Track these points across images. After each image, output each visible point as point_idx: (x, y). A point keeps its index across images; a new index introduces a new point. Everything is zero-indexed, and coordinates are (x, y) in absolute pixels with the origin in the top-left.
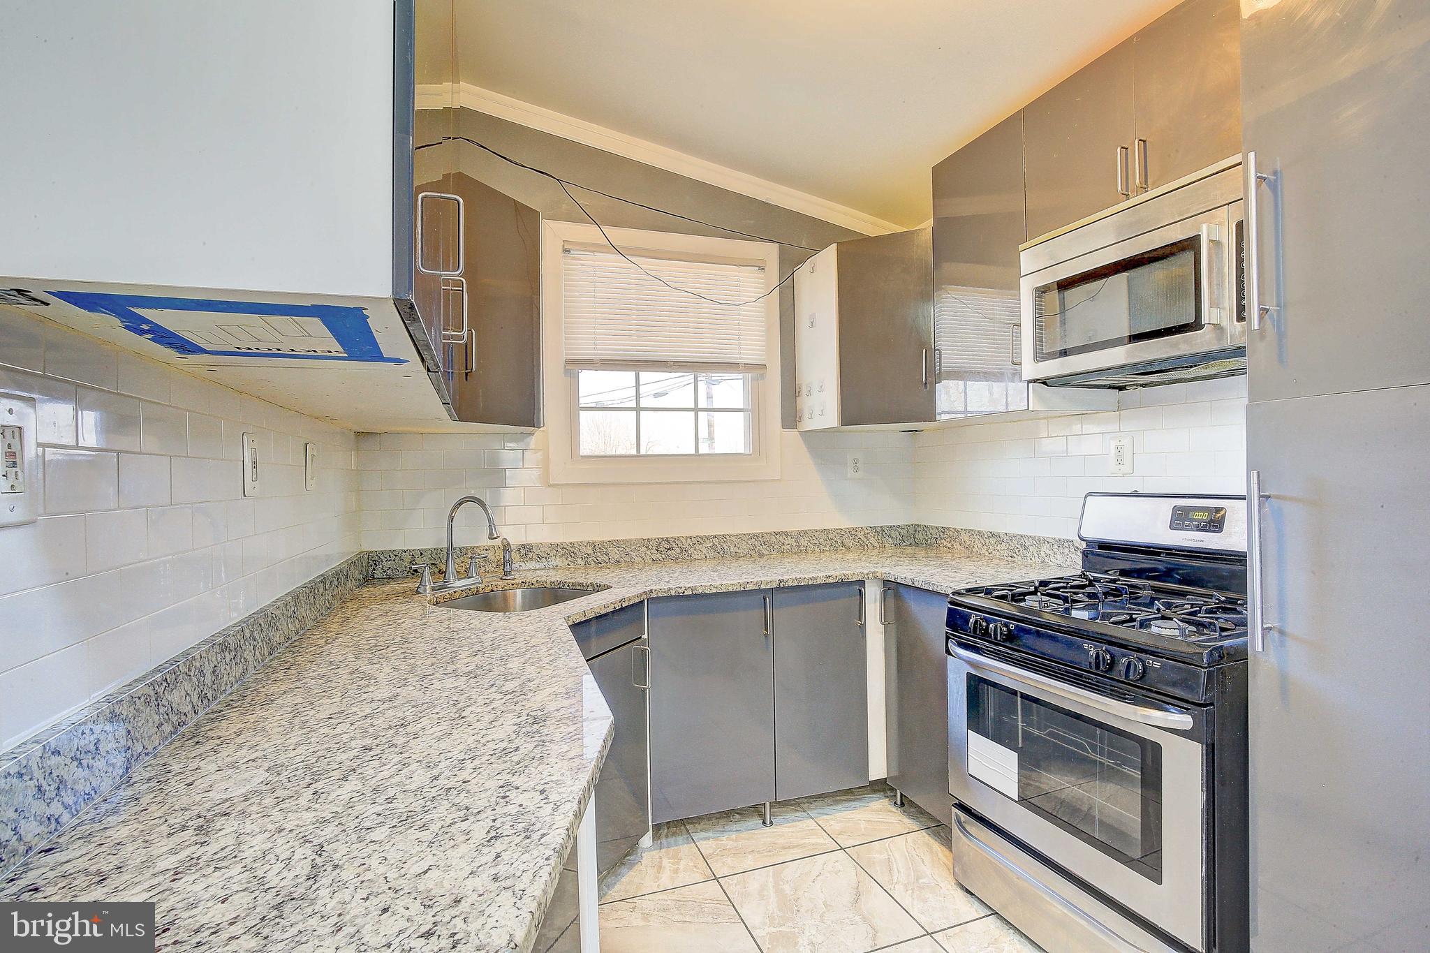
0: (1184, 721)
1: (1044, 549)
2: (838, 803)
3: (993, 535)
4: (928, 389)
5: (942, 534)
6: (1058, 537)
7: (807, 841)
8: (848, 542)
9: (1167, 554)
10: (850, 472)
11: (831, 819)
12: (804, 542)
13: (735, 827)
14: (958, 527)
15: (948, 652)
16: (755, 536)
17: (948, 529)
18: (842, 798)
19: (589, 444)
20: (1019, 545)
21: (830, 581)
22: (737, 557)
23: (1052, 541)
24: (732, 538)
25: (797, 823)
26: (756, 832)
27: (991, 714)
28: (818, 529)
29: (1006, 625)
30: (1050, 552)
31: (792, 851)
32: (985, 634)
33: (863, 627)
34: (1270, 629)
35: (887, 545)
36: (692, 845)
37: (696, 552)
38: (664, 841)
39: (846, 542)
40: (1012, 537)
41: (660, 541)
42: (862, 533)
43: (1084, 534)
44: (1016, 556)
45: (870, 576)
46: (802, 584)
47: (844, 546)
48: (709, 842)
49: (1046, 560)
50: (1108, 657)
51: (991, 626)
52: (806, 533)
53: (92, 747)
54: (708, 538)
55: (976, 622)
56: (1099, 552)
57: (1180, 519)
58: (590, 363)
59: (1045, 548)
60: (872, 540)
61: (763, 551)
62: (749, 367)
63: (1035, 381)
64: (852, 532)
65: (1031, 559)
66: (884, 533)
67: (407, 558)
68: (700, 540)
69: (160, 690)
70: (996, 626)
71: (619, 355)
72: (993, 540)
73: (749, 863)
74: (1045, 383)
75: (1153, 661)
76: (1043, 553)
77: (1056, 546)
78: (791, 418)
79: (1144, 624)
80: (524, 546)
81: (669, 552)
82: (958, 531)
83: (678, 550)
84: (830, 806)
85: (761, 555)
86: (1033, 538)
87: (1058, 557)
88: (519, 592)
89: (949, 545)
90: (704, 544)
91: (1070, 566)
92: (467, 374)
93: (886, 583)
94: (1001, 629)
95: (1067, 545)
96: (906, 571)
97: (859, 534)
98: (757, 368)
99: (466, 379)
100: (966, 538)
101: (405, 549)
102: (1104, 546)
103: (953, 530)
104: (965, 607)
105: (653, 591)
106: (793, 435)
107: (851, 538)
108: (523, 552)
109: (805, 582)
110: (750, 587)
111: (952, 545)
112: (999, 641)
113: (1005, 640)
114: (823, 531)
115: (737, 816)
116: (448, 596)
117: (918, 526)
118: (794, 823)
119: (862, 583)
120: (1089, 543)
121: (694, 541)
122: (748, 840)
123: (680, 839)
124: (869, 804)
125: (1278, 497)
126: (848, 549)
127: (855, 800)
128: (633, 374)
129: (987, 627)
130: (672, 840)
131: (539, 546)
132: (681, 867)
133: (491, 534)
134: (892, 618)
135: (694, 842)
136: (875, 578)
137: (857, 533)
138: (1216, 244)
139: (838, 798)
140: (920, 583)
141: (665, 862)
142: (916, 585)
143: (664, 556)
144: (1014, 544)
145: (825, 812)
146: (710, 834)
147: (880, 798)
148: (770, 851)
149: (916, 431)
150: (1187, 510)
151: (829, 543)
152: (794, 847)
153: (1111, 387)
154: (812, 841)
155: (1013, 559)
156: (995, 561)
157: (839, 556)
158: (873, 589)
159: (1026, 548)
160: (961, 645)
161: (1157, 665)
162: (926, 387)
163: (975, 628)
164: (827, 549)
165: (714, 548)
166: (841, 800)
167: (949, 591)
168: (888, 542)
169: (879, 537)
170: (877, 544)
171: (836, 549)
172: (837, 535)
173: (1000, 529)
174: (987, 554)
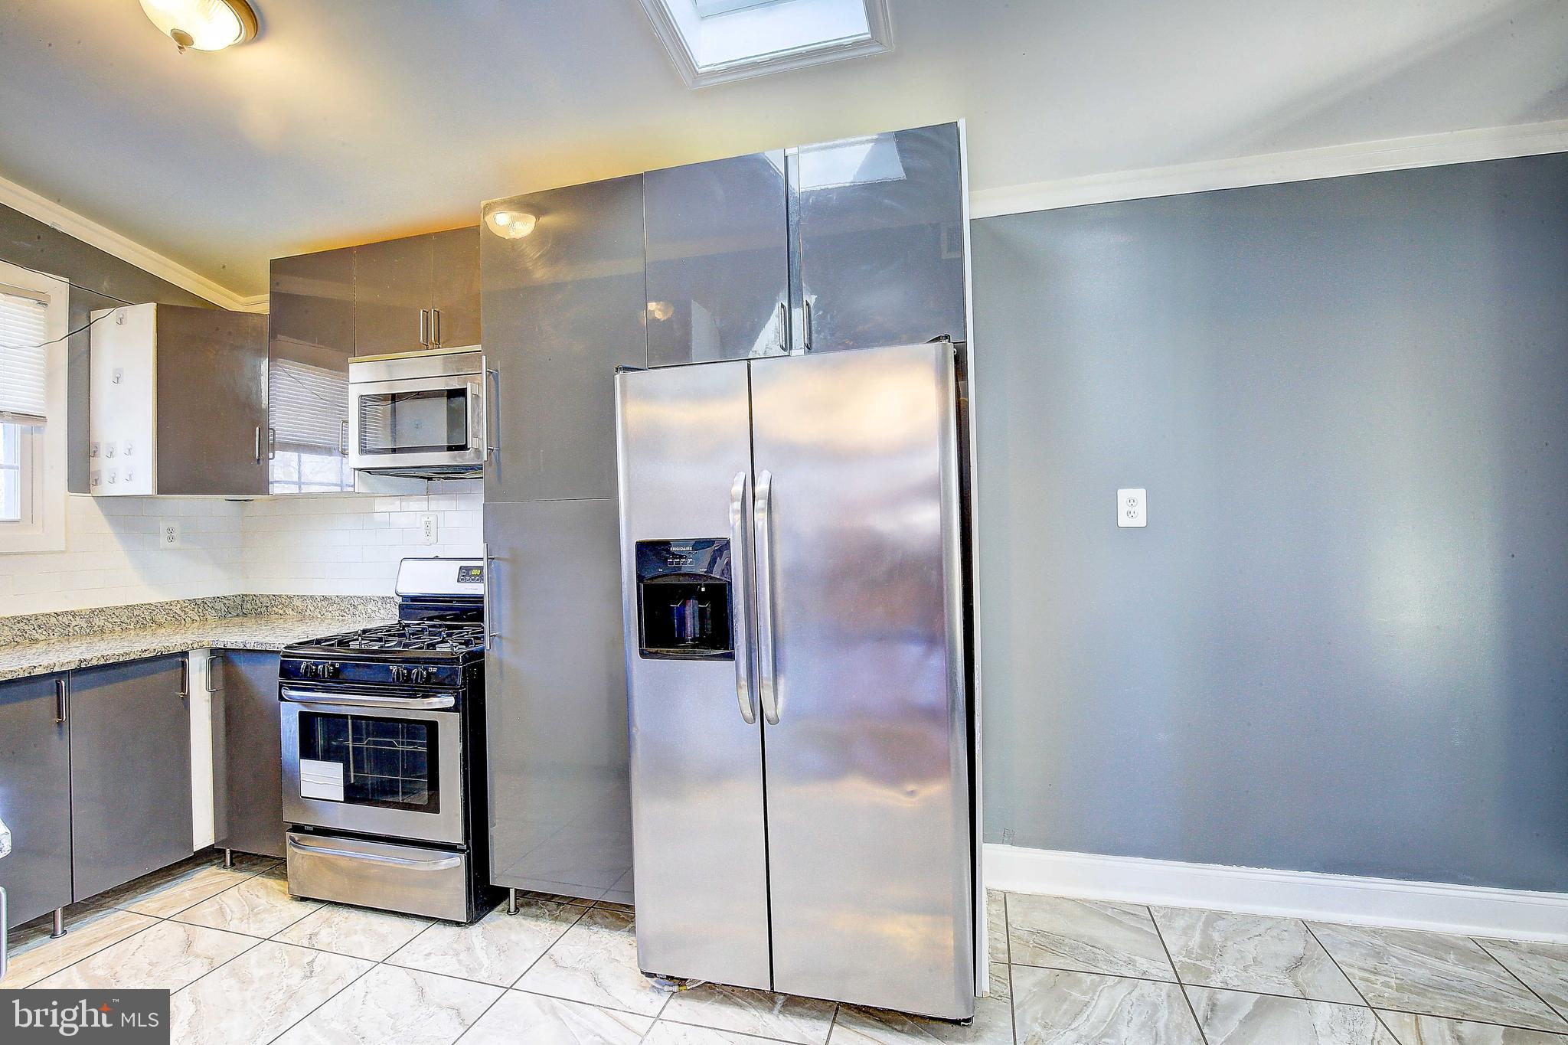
0: (449, 701)
3: (325, 598)
4: (261, 465)
5: (273, 602)
6: (381, 595)
8: (160, 618)
9: (457, 601)
10: (163, 541)
11: (148, 902)
12: (98, 622)
14: (290, 594)
15: (281, 698)
17: (280, 596)
20: (350, 604)
21: (146, 655)
23: (377, 599)
25: (101, 921)
26: (44, 946)
27: (321, 742)
28: (119, 605)
29: (333, 665)
30: (376, 609)
31: (98, 943)
32: (315, 676)
33: (186, 699)
34: (495, 636)
35: (209, 617)
39: (157, 617)
40: (342, 599)
42: (179, 606)
43: (399, 591)
44: (346, 615)
45: (195, 646)
46: (111, 661)
49: (371, 614)
50: (405, 671)
51: (319, 667)
52: (102, 610)
55: (307, 666)
56: (412, 605)
57: (465, 574)
59: (371, 606)
60: (191, 613)
62: (18, 416)
63: (361, 470)
64: (165, 607)
66: (205, 606)
70: (324, 666)
72: (325, 603)
74: (369, 472)
75: (433, 667)
76: (369, 611)
77: (380, 603)
78: (81, 480)
79: (433, 646)
82: (290, 598)
86: (361, 598)
87: (382, 611)
89: (281, 612)
91: (389, 617)
93: (213, 651)
94: (328, 668)
95: (388, 601)
96: (234, 637)
97: (174, 608)
100: (299, 603)
102: (414, 599)
103: (285, 597)
104: (297, 657)
106: (84, 499)
107: (163, 613)
109: (115, 659)
110: (37, 671)
111: (284, 611)
112: (327, 678)
113: (331, 677)
114: (127, 607)
117: (246, 595)
119: (185, 654)
120: (405, 598)
124: (193, 877)
125: (498, 559)
126: (160, 625)
129: (317, 669)
134: (220, 685)
136: (201, 648)
137: (171, 607)
138: (476, 397)
140: (252, 645)
142: (249, 647)
144: (343, 605)
145: (138, 900)
147: (206, 868)
149: (245, 501)
150: (468, 569)
151: (134, 619)
153: (421, 477)
154: (125, 926)
155: (344, 618)
156: (327, 622)
157: (149, 631)
158: (198, 658)
159: (355, 606)
160: (291, 689)
161: (435, 670)
162: (259, 463)
163: (306, 672)
164: (132, 627)
166: (156, 885)
167: (282, 648)
168: (211, 614)
169: (200, 610)
170: (197, 618)
171: (144, 627)
172: (145, 611)
173: (330, 591)
174: (320, 616)
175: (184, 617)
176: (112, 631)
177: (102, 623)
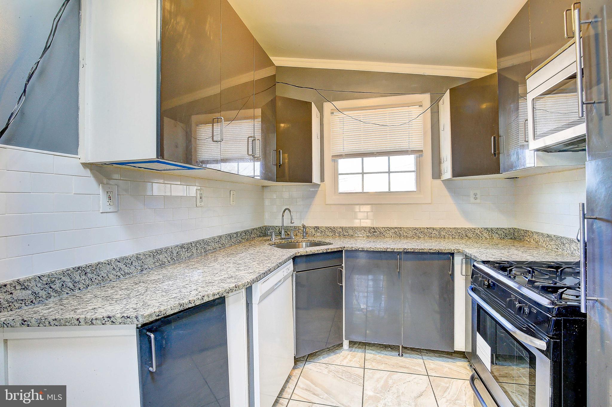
1: (573, 246)
2: (441, 357)
3: (548, 236)
4: (496, 157)
5: (525, 234)
7: (413, 367)
10: (472, 200)
11: (432, 363)
12: (443, 233)
13: (386, 352)
14: (533, 230)
16: (416, 229)
17: (528, 231)
18: (444, 355)
19: (342, 188)
20: (561, 242)
21: (432, 251)
22: (407, 237)
24: (405, 229)
25: (414, 359)
26: (393, 357)
28: (451, 227)
31: (404, 369)
33: (452, 275)
35: (495, 238)
36: (363, 354)
37: (387, 234)
38: (354, 349)
39: (469, 235)
40: (557, 238)
41: (370, 228)
42: (479, 230)
44: (559, 249)
46: (416, 251)
47: (467, 236)
48: (371, 355)
49: (574, 252)
52: (444, 229)
53: (130, 263)
54: (393, 228)
58: (341, 156)
60: (485, 235)
61: (421, 236)
62: (413, 152)
64: (473, 230)
65: (566, 251)
66: (493, 232)
67: (278, 229)
68: (389, 229)
69: (155, 254)
71: (353, 152)
72: (548, 239)
73: (382, 367)
76: (572, 248)
78: (437, 174)
80: (316, 227)
81: (374, 233)
82: (532, 233)
83: (378, 233)
84: (436, 357)
85: (419, 237)
86: (567, 239)
88: (304, 243)
90: (391, 231)
92: (280, 165)
97: (476, 231)
98: (418, 153)
99: (280, 167)
100: (536, 237)
101: (277, 226)
103: (530, 232)
105: (345, 247)
106: (438, 182)
107: (471, 233)
108: (316, 229)
110: (389, 250)
111: (530, 240)
114: (455, 228)
115: (390, 349)
116: (279, 242)
117: (516, 229)
118: (413, 359)
119: (452, 254)
121: (386, 229)
122: (387, 359)
123: (360, 350)
124: (457, 362)
126: (470, 238)
127: (451, 358)
128: (361, 159)
130: (357, 350)
131: (321, 227)
132: (353, 360)
133: (291, 221)
134: (469, 273)
135: (365, 353)
136: (458, 252)
139: (443, 355)
141: (349, 357)
143: (372, 235)
145: (431, 359)
146: (373, 352)
147: (465, 361)
148: (393, 366)
149: (516, 178)
151: (458, 234)
152: (406, 368)
154: (416, 368)
155: (558, 251)
157: (464, 241)
158: (460, 258)
159: (564, 245)
162: (495, 156)
164: (457, 237)
165: (395, 233)
166: (444, 356)
168: (495, 236)
169: (490, 234)
170: (488, 237)
171: (462, 238)
172: (463, 231)
173: (552, 233)
174: (545, 246)
175: (482, 236)
176: (449, 238)
177: (444, 234)
